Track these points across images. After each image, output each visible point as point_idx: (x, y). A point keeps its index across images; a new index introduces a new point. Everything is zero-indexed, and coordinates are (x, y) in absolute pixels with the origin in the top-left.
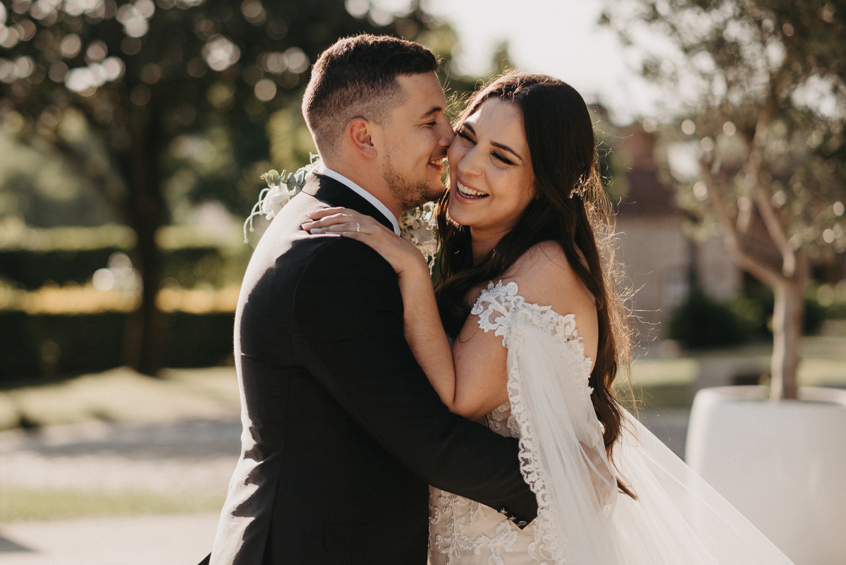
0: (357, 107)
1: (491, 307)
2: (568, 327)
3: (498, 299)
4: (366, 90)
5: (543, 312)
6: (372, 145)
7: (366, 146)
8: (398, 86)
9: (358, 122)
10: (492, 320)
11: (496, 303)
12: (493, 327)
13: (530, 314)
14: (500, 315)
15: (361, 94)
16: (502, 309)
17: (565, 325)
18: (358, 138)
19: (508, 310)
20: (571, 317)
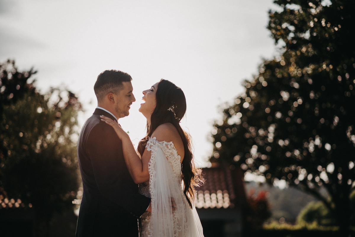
0: (111, 89)
1: (149, 145)
2: (171, 145)
3: (151, 142)
4: (114, 85)
5: (163, 143)
6: (114, 100)
7: (112, 100)
8: (122, 85)
9: (111, 93)
10: (150, 148)
11: (151, 143)
12: (151, 149)
13: (159, 144)
14: (152, 146)
15: (112, 86)
16: (152, 144)
17: (170, 145)
18: (110, 97)
19: (154, 144)
20: (171, 142)
